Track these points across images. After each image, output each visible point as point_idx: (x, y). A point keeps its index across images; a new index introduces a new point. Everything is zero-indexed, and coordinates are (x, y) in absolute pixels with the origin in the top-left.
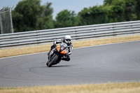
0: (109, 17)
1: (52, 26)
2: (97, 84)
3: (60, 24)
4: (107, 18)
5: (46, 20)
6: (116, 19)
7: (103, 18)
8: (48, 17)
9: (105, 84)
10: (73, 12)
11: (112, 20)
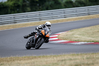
0: (11, 10)
7: (7, 11)
9: (9, 57)
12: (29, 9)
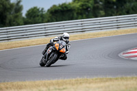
0: (78, 13)
1: (22, 23)
2: (65, 80)
3: (30, 21)
4: (75, 14)
5: (16, 17)
6: (84, 16)
7: (71, 15)
8: (18, 14)
9: (74, 79)
10: (42, 9)
11: (80, 16)
12: (102, 12)
